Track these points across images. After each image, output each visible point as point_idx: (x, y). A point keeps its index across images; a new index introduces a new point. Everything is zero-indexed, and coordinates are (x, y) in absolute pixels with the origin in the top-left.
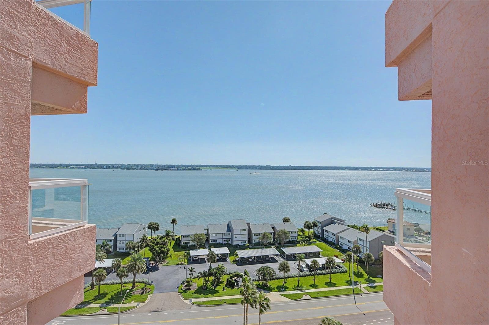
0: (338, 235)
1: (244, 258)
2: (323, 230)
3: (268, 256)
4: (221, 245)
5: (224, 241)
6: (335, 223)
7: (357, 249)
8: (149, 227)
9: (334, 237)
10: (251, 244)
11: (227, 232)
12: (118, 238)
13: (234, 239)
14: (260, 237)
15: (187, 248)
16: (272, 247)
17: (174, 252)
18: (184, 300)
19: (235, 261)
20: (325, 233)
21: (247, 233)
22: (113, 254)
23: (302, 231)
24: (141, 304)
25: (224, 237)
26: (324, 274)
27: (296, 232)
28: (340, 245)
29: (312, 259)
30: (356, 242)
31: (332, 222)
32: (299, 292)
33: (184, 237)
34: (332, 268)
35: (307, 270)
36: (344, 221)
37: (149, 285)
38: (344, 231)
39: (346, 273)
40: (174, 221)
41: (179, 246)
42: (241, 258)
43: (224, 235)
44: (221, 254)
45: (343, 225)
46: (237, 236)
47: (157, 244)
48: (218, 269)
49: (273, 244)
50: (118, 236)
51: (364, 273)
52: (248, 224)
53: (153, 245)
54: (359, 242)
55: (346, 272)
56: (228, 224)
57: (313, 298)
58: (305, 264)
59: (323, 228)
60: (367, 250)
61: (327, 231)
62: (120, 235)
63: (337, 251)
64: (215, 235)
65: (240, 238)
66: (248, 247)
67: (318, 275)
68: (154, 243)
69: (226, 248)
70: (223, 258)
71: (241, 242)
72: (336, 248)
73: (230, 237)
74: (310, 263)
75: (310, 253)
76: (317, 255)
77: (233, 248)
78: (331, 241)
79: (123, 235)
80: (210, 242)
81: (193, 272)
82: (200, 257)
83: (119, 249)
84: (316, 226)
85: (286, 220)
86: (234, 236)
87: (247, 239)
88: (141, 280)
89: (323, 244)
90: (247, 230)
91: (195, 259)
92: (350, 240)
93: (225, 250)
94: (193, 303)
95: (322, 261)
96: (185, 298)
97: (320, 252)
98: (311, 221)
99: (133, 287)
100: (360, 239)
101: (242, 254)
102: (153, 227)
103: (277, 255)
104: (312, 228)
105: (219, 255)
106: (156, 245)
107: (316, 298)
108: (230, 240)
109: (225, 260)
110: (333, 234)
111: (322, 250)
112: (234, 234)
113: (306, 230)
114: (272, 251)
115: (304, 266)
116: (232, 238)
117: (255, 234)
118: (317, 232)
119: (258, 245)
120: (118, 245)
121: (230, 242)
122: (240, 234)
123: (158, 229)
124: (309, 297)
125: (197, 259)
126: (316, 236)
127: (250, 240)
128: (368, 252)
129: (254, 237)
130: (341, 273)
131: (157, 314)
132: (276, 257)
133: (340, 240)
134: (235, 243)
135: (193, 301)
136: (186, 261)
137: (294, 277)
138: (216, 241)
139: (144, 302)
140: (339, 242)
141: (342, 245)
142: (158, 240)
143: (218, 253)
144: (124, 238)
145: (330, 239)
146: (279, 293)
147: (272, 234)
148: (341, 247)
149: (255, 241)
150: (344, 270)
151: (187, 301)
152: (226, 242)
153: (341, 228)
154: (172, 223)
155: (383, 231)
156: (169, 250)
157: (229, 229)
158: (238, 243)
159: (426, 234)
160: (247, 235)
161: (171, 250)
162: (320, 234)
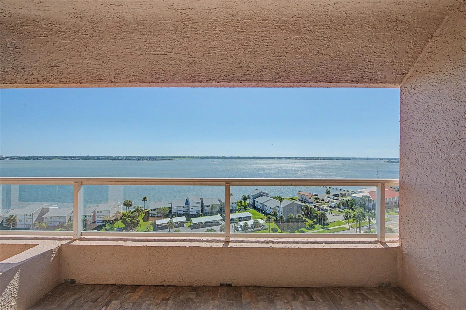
0: (264, 203)
1: (197, 223)
2: (254, 201)
3: (214, 221)
4: (181, 215)
5: (183, 212)
6: (262, 196)
7: (275, 213)
8: (125, 204)
9: (261, 206)
10: (203, 213)
11: (185, 205)
12: (97, 214)
13: (191, 210)
14: (210, 207)
16: (218, 214)
17: (144, 222)
19: (190, 226)
20: (256, 203)
21: (200, 205)
23: (241, 202)
25: (183, 209)
27: (235, 203)
29: (244, 222)
30: (275, 208)
31: (260, 195)
33: (152, 210)
34: (257, 227)
35: (241, 229)
38: (268, 201)
40: (145, 199)
41: (147, 217)
42: (194, 223)
43: (183, 207)
44: (180, 222)
45: (268, 196)
46: (192, 208)
47: (129, 217)
49: (220, 213)
50: (96, 212)
51: (278, 229)
52: (201, 199)
53: (125, 217)
54: (277, 208)
55: (267, 229)
56: (187, 199)
58: (240, 225)
59: (255, 200)
60: (281, 213)
61: (257, 202)
62: (98, 212)
63: (262, 215)
64: (176, 208)
65: (194, 208)
66: (200, 215)
68: (126, 216)
69: (184, 217)
70: (181, 225)
71: (196, 212)
72: (262, 213)
73: (187, 208)
74: (242, 225)
75: (244, 217)
76: (249, 218)
77: (189, 216)
78: (260, 208)
79: (101, 212)
80: (173, 213)
82: (163, 225)
84: (250, 198)
86: (191, 208)
87: (200, 210)
89: (254, 211)
91: (159, 226)
92: (271, 207)
95: (250, 223)
98: (246, 195)
100: (277, 206)
101: (195, 220)
102: (127, 204)
103: (221, 220)
104: (247, 200)
105: (179, 223)
108: (188, 211)
109: (183, 225)
110: (261, 204)
111: (252, 215)
112: (190, 206)
113: (243, 201)
114: (218, 217)
115: (239, 227)
116: (189, 210)
117: (206, 206)
118: (250, 202)
119: (208, 214)
120: (97, 219)
121: (188, 213)
122: (195, 206)
123: (131, 205)
125: (161, 226)
126: (250, 205)
127: (202, 210)
128: (282, 215)
129: (205, 208)
130: (264, 230)
132: (220, 222)
133: (265, 207)
134: (191, 213)
136: (152, 228)
138: (177, 212)
140: (265, 209)
141: (266, 210)
142: (130, 214)
143: (178, 221)
144: (101, 214)
145: (259, 207)
147: (219, 205)
148: (265, 212)
149: (206, 211)
150: (266, 228)
152: (184, 213)
153: (267, 199)
154: (143, 200)
155: (295, 200)
156: (139, 221)
157: (187, 203)
158: (194, 213)
159: (321, 201)
160: (200, 207)
161: (141, 220)
162: (252, 203)
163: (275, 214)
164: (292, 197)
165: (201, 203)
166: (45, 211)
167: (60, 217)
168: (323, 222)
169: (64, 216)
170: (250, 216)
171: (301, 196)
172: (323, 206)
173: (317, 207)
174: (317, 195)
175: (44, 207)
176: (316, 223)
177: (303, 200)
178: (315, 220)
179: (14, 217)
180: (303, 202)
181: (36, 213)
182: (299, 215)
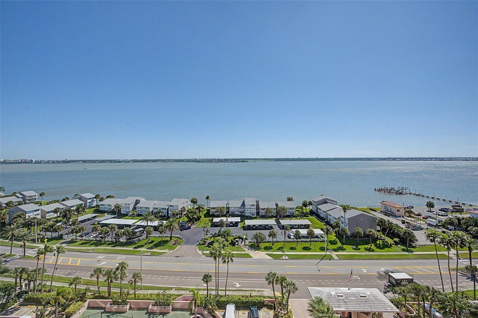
0: (327, 212)
1: (250, 225)
3: (267, 225)
4: (237, 216)
5: (240, 212)
6: (327, 203)
8: (192, 201)
9: (325, 214)
10: (259, 215)
11: (242, 206)
12: (170, 208)
13: (246, 212)
14: (265, 211)
15: (214, 216)
16: (272, 218)
17: (204, 217)
18: (198, 252)
19: (243, 227)
20: (319, 210)
21: (255, 208)
22: (166, 218)
23: (302, 208)
24: (171, 251)
25: (240, 210)
26: (306, 242)
27: (294, 209)
28: (329, 221)
29: (296, 230)
30: (338, 219)
31: (325, 202)
32: (281, 253)
33: (212, 209)
34: (312, 238)
35: (294, 237)
36: (336, 202)
37: (181, 239)
38: (333, 209)
39: (323, 243)
40: (207, 198)
41: (208, 214)
42: (247, 225)
43: (240, 208)
44: (235, 222)
45: (335, 204)
46: (248, 209)
48: (225, 232)
49: (275, 217)
52: (257, 202)
56: (243, 201)
57: (290, 259)
59: (317, 207)
60: (346, 225)
61: (320, 209)
63: (322, 225)
64: (233, 208)
65: (250, 210)
66: (255, 218)
67: (302, 242)
69: (240, 217)
70: (236, 224)
71: (251, 214)
72: (324, 222)
73: (243, 210)
75: (301, 225)
76: (307, 227)
77: (244, 217)
78: (323, 217)
79: (172, 206)
80: (230, 213)
81: (208, 233)
83: (170, 215)
84: (312, 205)
85: (289, 199)
86: (246, 210)
87: (256, 212)
88: (176, 236)
89: (315, 219)
90: (255, 205)
91: (216, 224)
92: (335, 217)
93: (238, 219)
94: (204, 254)
95: (303, 232)
96: (200, 250)
97: (310, 225)
98: (308, 201)
99: (171, 240)
100: (342, 217)
101: (248, 222)
102: (194, 202)
103: (275, 225)
104: (308, 206)
105: (233, 223)
106: (190, 213)
107: (293, 259)
109: (237, 226)
110: (324, 212)
112: (246, 208)
113: (304, 207)
114: (271, 222)
115: (291, 234)
117: (262, 209)
118: (313, 209)
119: (263, 217)
120: (169, 212)
121: (243, 214)
122: (250, 208)
123: (197, 202)
124: (287, 258)
125: (217, 224)
126: (312, 213)
127: (258, 213)
128: (347, 227)
129: (261, 211)
130: (321, 242)
131: (178, 258)
132: (274, 227)
133: (328, 216)
134: (247, 215)
135: (204, 252)
136: (210, 225)
137: (282, 242)
138: (234, 213)
139: (173, 250)
140: (328, 218)
141: (330, 220)
142: (192, 210)
143: (232, 221)
144: (173, 208)
145: (322, 216)
146: (265, 252)
147: (275, 209)
148: (329, 222)
149: (261, 214)
151: (200, 252)
152: (240, 214)
153: (331, 206)
154: (206, 199)
155: (375, 211)
156: (201, 217)
157: (243, 204)
158: (249, 215)
159: (417, 215)
160: (256, 209)
161: (203, 217)
162: (315, 211)
163: (337, 225)
164: (372, 208)
165: (256, 205)
166: (137, 202)
167: (146, 208)
168: (409, 244)
169: (149, 208)
170: (309, 225)
171: (385, 207)
172: (417, 222)
173: (407, 223)
174: (412, 208)
175: (137, 199)
176: (396, 243)
177: (389, 212)
178: (397, 239)
179: (118, 204)
180: (386, 215)
181: (132, 203)
182: (371, 230)
